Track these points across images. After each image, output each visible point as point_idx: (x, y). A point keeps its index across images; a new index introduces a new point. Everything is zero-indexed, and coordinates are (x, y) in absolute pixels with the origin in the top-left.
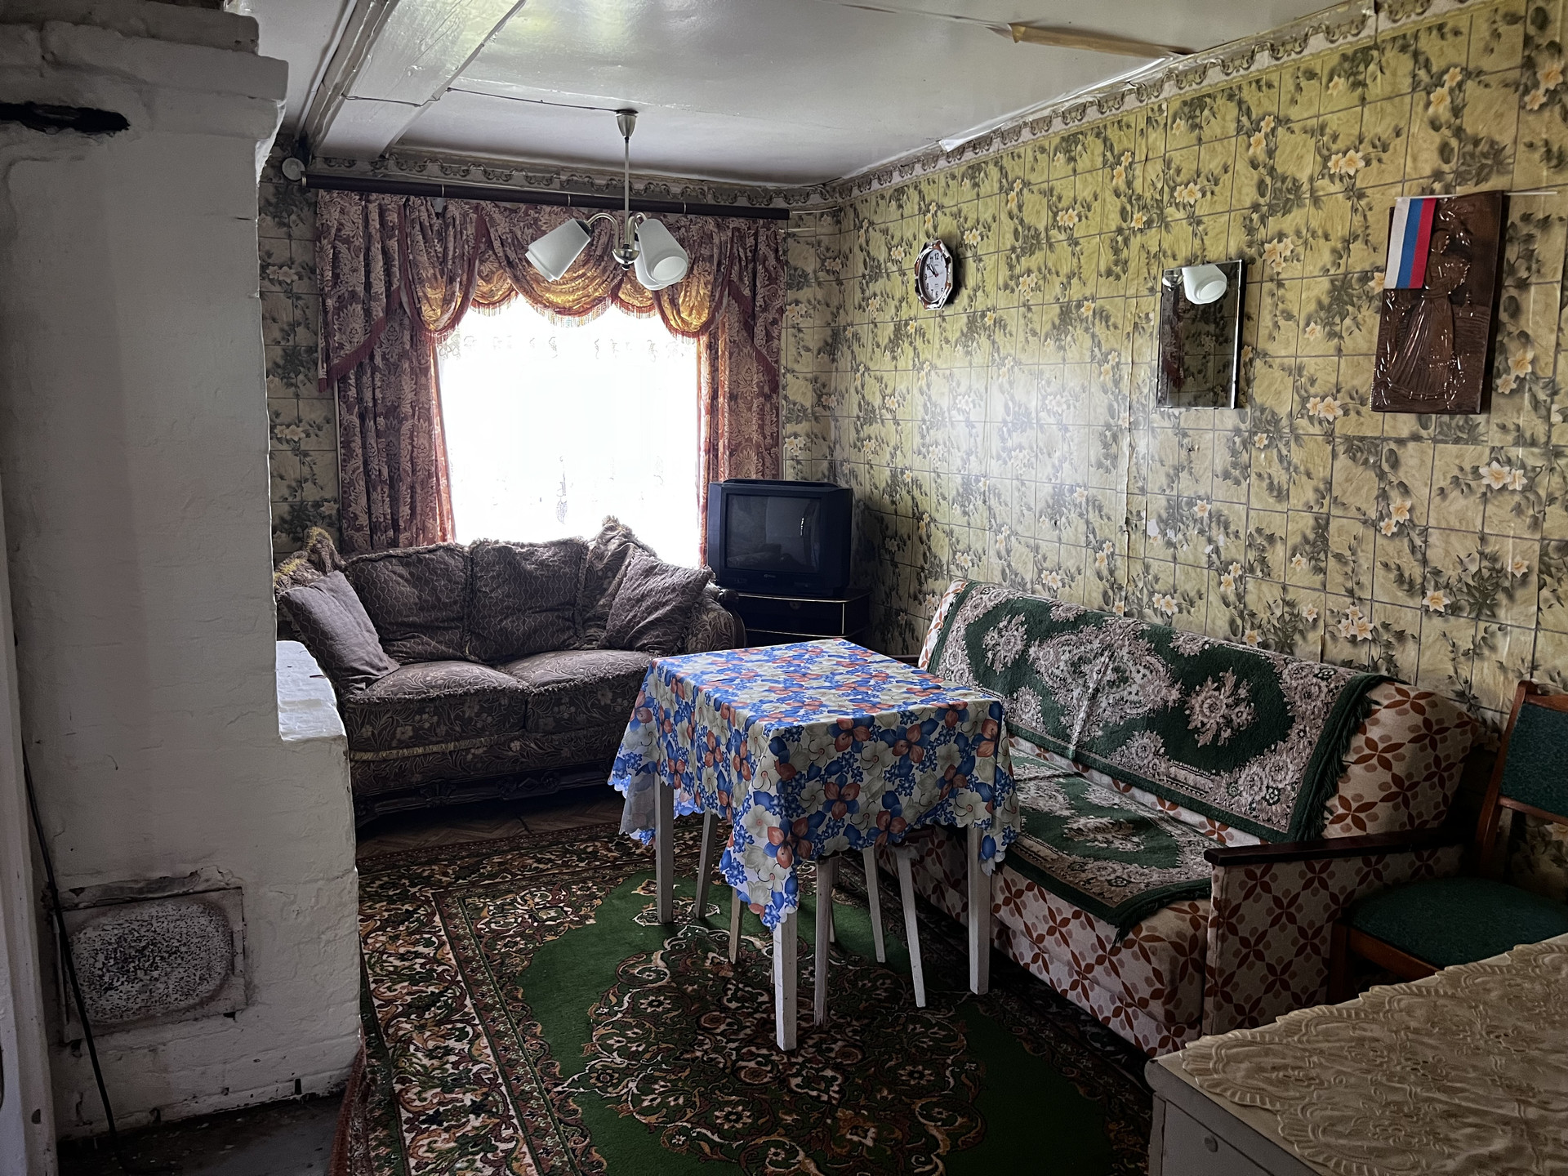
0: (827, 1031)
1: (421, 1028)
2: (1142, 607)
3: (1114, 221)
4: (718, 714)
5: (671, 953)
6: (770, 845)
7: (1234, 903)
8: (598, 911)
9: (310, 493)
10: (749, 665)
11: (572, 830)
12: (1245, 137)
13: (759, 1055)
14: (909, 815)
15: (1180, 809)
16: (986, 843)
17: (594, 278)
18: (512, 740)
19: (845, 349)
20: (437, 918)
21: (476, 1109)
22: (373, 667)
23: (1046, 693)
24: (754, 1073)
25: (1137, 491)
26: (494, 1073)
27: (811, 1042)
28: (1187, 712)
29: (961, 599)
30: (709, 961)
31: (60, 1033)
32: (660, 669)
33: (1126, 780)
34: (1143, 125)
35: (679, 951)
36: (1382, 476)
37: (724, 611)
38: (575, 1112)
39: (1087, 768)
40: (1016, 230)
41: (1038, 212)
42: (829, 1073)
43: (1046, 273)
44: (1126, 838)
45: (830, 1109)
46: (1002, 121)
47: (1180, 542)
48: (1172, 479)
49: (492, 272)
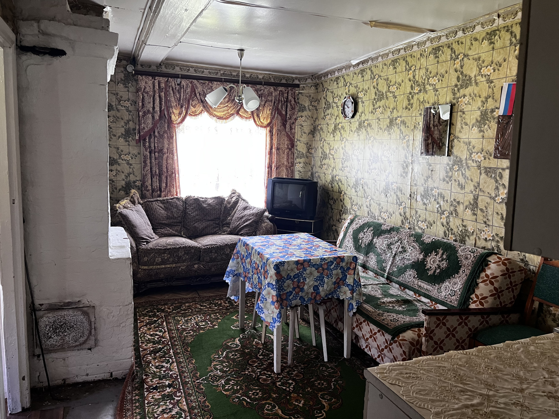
0: (292, 368)
1: (155, 359)
2: (414, 226)
3: (409, 90)
4: (259, 256)
5: (242, 339)
6: (272, 302)
7: (432, 329)
8: (219, 323)
9: (132, 178)
10: (272, 240)
11: (214, 296)
12: (453, 61)
13: (267, 374)
14: (322, 294)
15: (421, 297)
16: (350, 304)
17: (231, 107)
18: (195, 264)
19: (318, 133)
20: (165, 323)
21: (170, 386)
22: (149, 237)
23: (378, 255)
24: (265, 380)
25: (414, 185)
26: (177, 375)
27: (286, 371)
28: (425, 263)
29: (352, 221)
30: (255, 342)
31: (34, 351)
32: (242, 241)
33: (404, 286)
34: (419, 56)
35: (245, 338)
36: (497, 181)
37: (270, 223)
38: (202, 389)
39: (391, 282)
40: (376, 92)
41: (383, 86)
42: (290, 381)
43: (385, 107)
44: (400, 306)
45: (289, 393)
46: (372, 54)
47: (428, 203)
48: (426, 181)
49: (196, 104)
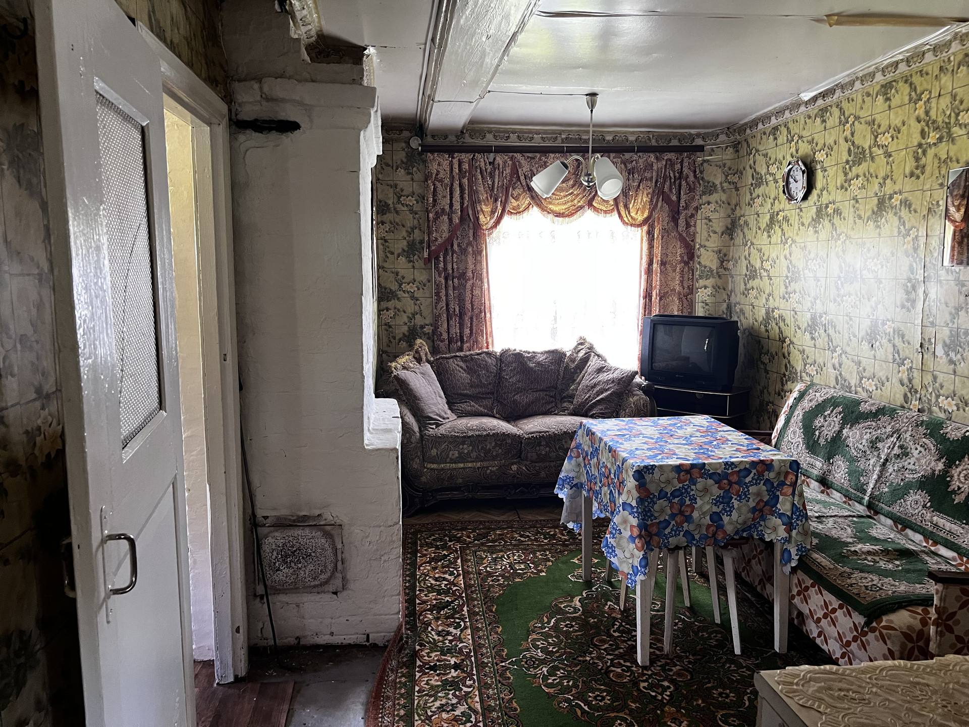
0: (671, 659)
1: (437, 619)
2: (931, 406)
3: (916, 139)
4: (610, 454)
5: (586, 599)
6: (631, 536)
7: (951, 611)
8: (549, 568)
9: (419, 320)
10: (639, 427)
11: (544, 521)
13: (624, 666)
14: (729, 529)
15: (939, 546)
16: (786, 552)
17: (578, 195)
18: (512, 464)
19: (739, 231)
20: (459, 561)
21: (456, 667)
22: (440, 416)
23: (852, 460)
24: (619, 676)
25: (928, 324)
26: (470, 649)
27: (659, 664)
28: (948, 479)
29: (802, 395)
30: (607, 607)
31: (255, 589)
32: (584, 426)
33: (903, 523)
34: (937, 72)
35: (591, 599)
37: (644, 396)
38: (509, 678)
39: (877, 513)
40: (850, 149)
41: (865, 136)
42: (666, 684)
43: (869, 177)
44: (890, 561)
45: (662, 704)
46: (841, 77)
47: (959, 360)
48: (955, 315)
49: (519, 195)
